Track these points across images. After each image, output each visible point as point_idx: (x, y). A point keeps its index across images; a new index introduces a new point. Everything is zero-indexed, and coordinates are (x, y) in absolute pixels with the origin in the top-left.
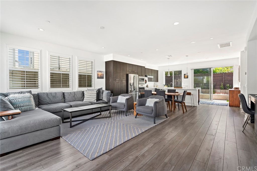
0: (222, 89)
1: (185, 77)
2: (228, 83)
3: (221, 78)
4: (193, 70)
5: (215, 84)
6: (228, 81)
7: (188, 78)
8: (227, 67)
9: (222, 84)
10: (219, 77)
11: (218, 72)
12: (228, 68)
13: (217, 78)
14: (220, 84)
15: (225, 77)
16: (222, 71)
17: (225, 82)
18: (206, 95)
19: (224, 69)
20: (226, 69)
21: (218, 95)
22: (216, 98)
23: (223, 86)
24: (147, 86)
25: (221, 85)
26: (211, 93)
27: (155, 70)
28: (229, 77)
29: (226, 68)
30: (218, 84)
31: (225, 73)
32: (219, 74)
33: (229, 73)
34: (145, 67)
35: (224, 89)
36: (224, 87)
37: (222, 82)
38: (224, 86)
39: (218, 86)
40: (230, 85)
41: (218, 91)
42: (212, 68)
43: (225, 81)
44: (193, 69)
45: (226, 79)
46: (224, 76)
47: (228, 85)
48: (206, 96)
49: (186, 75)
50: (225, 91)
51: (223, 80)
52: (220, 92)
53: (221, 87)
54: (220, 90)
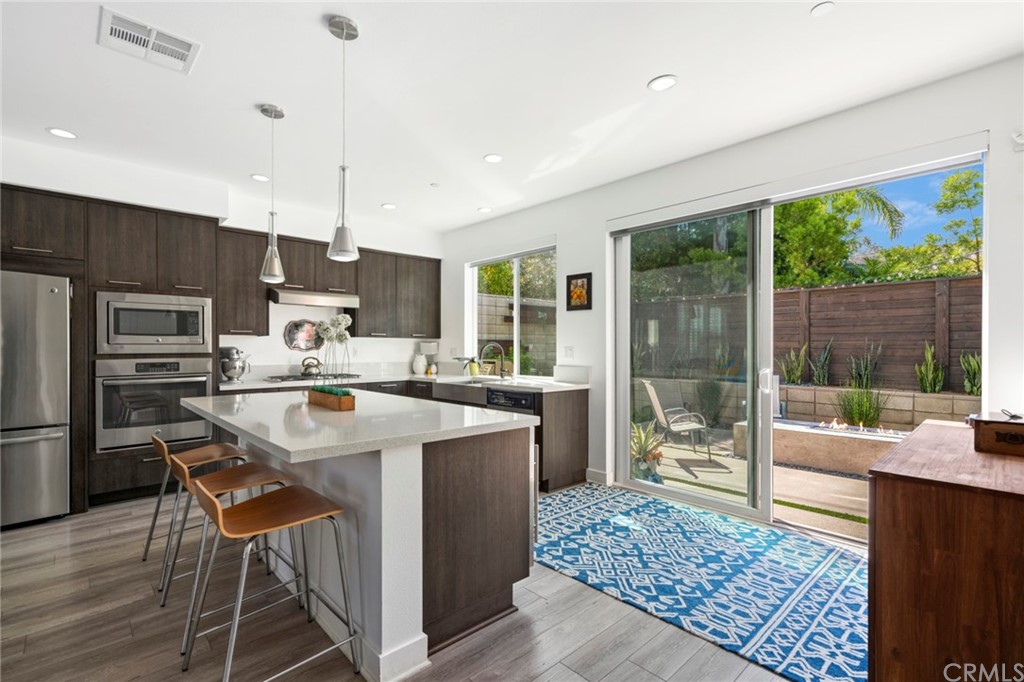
0: (925, 391)
1: (573, 303)
2: (971, 350)
3: (919, 311)
4: (627, 241)
5: (883, 356)
6: (970, 329)
7: (588, 306)
8: (972, 240)
9: (929, 356)
10: (908, 303)
13: (894, 312)
14: (918, 353)
15: (950, 305)
16: (936, 263)
17: (956, 336)
20: (959, 251)
23: (936, 369)
24: (307, 366)
25: (921, 360)
27: (397, 256)
30: (899, 353)
31: (954, 280)
32: (902, 285)
35: (944, 389)
36: (940, 374)
37: (933, 342)
38: (947, 368)
39: (904, 369)
43: (950, 331)
44: (624, 232)
45: (956, 318)
46: (942, 301)
49: (576, 286)
50: (950, 402)
51: (937, 326)
52: (913, 411)
53: (921, 372)
54: (911, 393)
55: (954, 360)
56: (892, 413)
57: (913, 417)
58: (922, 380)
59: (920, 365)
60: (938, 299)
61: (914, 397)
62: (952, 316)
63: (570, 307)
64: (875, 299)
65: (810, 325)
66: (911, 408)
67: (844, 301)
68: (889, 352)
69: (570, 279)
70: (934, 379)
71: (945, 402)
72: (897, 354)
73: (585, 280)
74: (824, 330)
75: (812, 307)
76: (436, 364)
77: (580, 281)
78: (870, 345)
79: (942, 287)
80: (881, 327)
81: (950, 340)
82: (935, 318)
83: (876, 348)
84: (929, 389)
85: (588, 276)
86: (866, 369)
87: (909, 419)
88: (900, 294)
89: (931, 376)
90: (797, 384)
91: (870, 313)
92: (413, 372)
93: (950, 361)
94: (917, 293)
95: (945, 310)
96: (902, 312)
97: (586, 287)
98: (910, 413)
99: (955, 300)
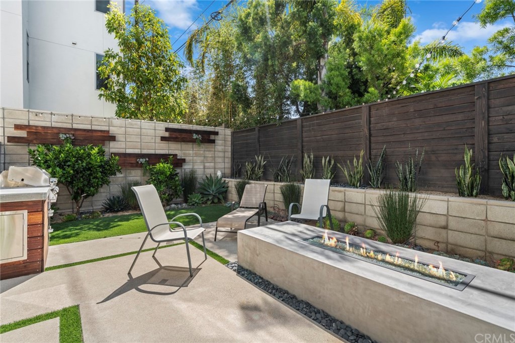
0: (462, 195)
3: (460, 117)
5: (427, 160)
9: (468, 160)
13: (438, 119)
14: (458, 157)
15: (489, 108)
17: (495, 139)
23: (474, 173)
25: (460, 164)
30: (442, 158)
32: (445, 92)
36: (478, 178)
37: (472, 146)
39: (444, 173)
43: (489, 134)
45: (494, 121)
50: (483, 208)
51: (476, 130)
52: (447, 215)
53: (459, 176)
54: (445, 198)
55: (492, 163)
56: (428, 216)
57: (447, 221)
59: (458, 168)
60: (478, 103)
61: (448, 201)
62: (491, 119)
65: (370, 135)
66: (445, 213)
67: (396, 113)
68: (433, 158)
70: (472, 183)
71: (479, 207)
72: (440, 159)
74: (381, 139)
75: (372, 119)
79: (481, 91)
80: (426, 134)
81: (489, 143)
82: (474, 122)
83: (420, 154)
84: (466, 193)
86: (410, 173)
87: (443, 223)
88: (442, 101)
89: (468, 180)
90: (357, 187)
91: (418, 122)
93: (488, 165)
94: (458, 99)
95: (484, 113)
96: (446, 118)
98: (444, 218)
99: (492, 102)
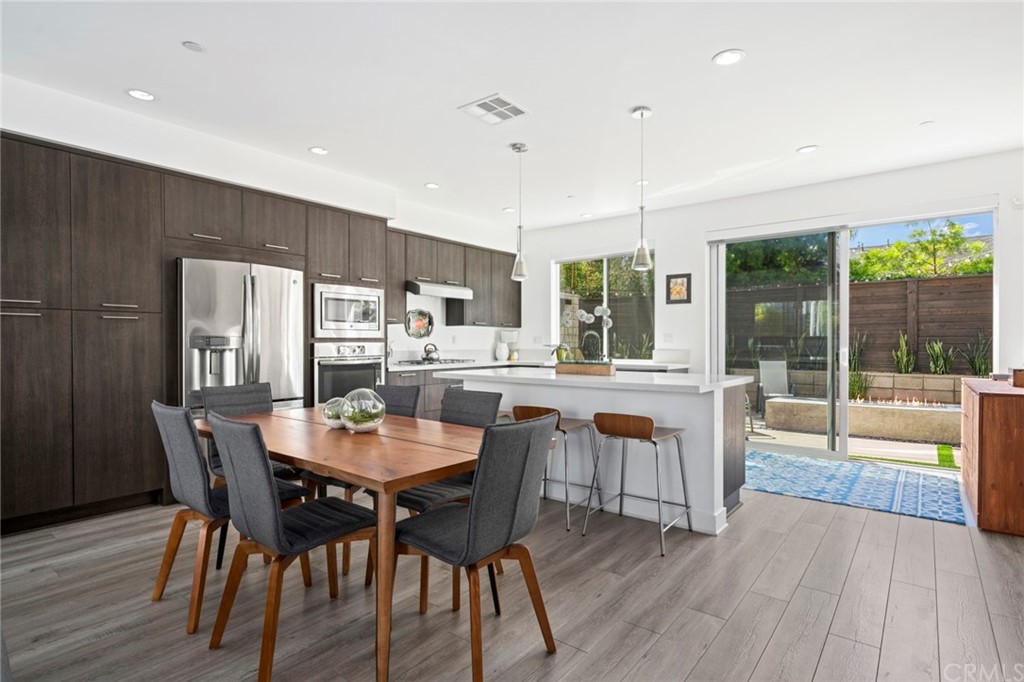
0: (901, 372)
1: (673, 297)
2: (934, 338)
3: (895, 306)
4: (723, 249)
5: (867, 343)
6: (933, 321)
7: (688, 300)
8: (931, 248)
9: (903, 343)
10: (886, 300)
11: (881, 272)
12: (934, 254)
13: (875, 307)
14: (893, 340)
15: (918, 301)
16: (905, 265)
17: (922, 327)
18: (811, 408)
19: (914, 257)
20: (922, 256)
21: (883, 412)
22: (872, 424)
23: (908, 355)
24: (428, 352)
25: (897, 347)
26: (835, 396)
27: (492, 252)
28: (941, 303)
29: (925, 249)
30: (879, 341)
31: (920, 281)
32: (880, 284)
33: (941, 278)
34: (384, 221)
35: (915, 370)
36: (912, 359)
37: (905, 332)
38: (916, 353)
39: (883, 355)
40: (945, 350)
41: (882, 379)
42: (844, 227)
43: (918, 323)
44: (721, 241)
45: (923, 311)
46: (912, 298)
47: (938, 347)
48: (809, 414)
49: (676, 284)
50: (921, 380)
51: (909, 318)
52: (893, 388)
53: (897, 356)
54: (892, 374)
55: (921, 346)
56: (877, 390)
58: (898, 362)
59: (896, 351)
60: (910, 296)
61: (894, 377)
62: (920, 310)
63: (669, 301)
64: (859, 295)
66: (892, 386)
68: (871, 341)
69: (669, 278)
70: (908, 361)
71: (916, 380)
72: (877, 342)
73: (685, 280)
76: (517, 351)
77: (679, 280)
78: (856, 335)
79: (912, 287)
81: (918, 330)
82: (907, 312)
83: (862, 337)
84: (903, 371)
85: (688, 276)
86: (854, 355)
87: (889, 395)
88: (879, 292)
89: (905, 359)
92: (496, 359)
93: (918, 348)
94: (891, 291)
95: (914, 305)
96: (881, 306)
97: (686, 285)
98: (890, 391)
99: (922, 297)
